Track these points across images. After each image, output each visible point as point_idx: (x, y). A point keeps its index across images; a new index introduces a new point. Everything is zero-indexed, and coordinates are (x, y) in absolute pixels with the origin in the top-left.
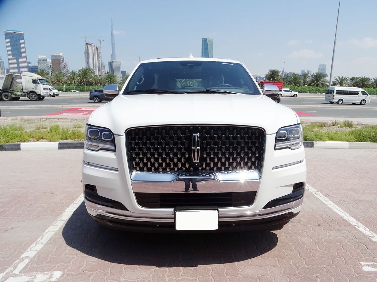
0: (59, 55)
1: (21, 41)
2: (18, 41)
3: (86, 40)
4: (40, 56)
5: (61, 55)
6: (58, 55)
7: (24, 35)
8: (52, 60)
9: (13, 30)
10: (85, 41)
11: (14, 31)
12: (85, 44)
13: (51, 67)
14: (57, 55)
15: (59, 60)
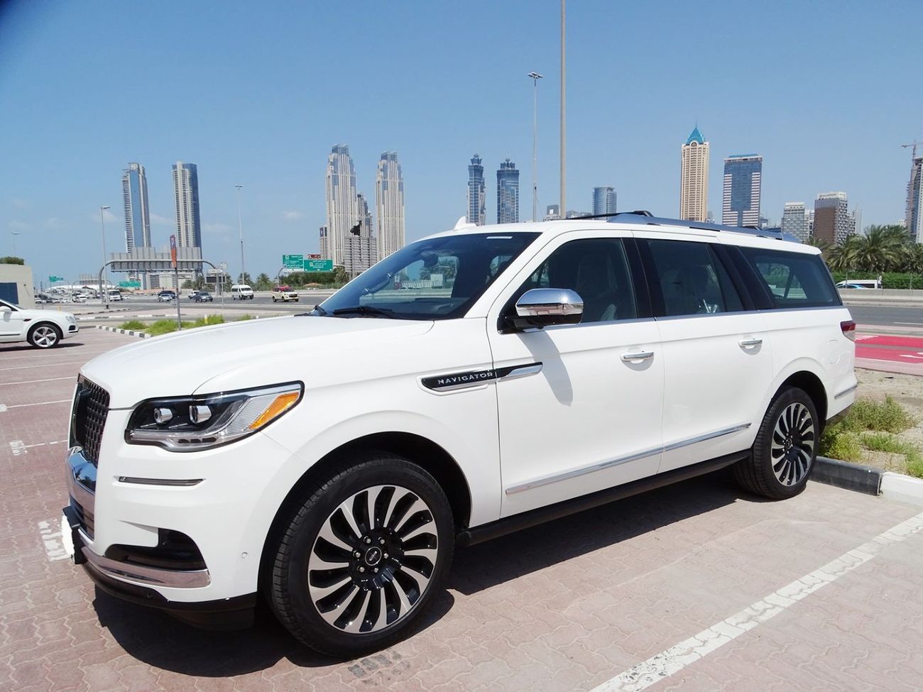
0: (835, 197)
1: (755, 176)
2: (749, 175)
3: (916, 152)
4: (789, 204)
5: (840, 196)
6: (831, 197)
7: (762, 163)
8: (816, 210)
9: (741, 154)
10: (914, 154)
11: (744, 156)
12: (911, 164)
13: (811, 227)
14: (830, 199)
15: (835, 209)
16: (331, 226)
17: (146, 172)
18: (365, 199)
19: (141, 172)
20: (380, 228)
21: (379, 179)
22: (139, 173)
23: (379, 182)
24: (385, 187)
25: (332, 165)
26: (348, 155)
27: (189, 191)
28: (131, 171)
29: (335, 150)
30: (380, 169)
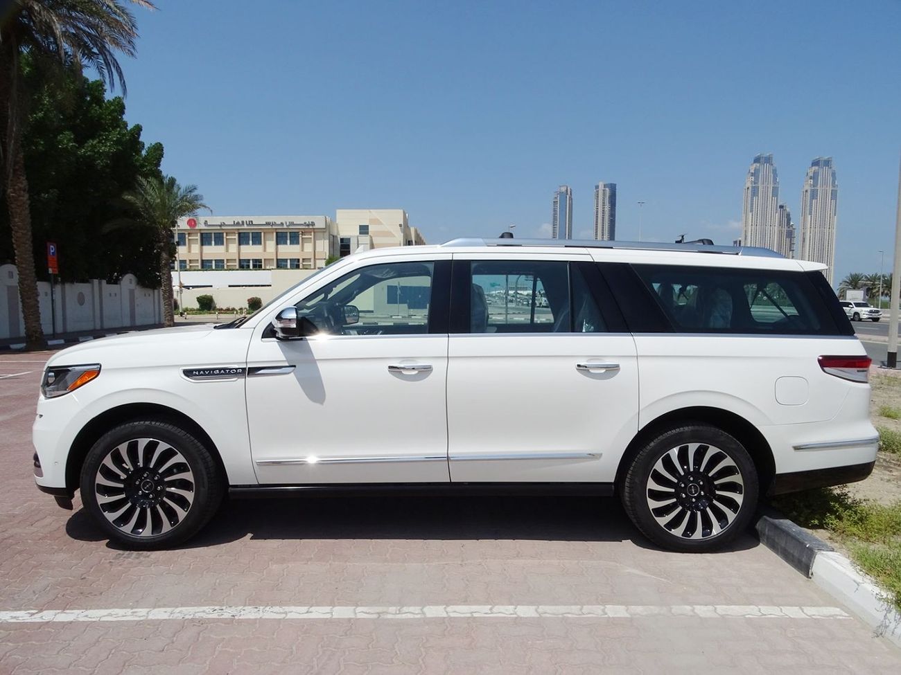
16: (746, 239)
17: (573, 193)
18: (788, 210)
19: (569, 193)
20: (804, 240)
21: (807, 187)
22: (567, 194)
23: (806, 191)
24: (814, 195)
25: (752, 176)
26: (772, 165)
27: (607, 209)
28: (561, 193)
29: (757, 160)
30: (808, 177)
